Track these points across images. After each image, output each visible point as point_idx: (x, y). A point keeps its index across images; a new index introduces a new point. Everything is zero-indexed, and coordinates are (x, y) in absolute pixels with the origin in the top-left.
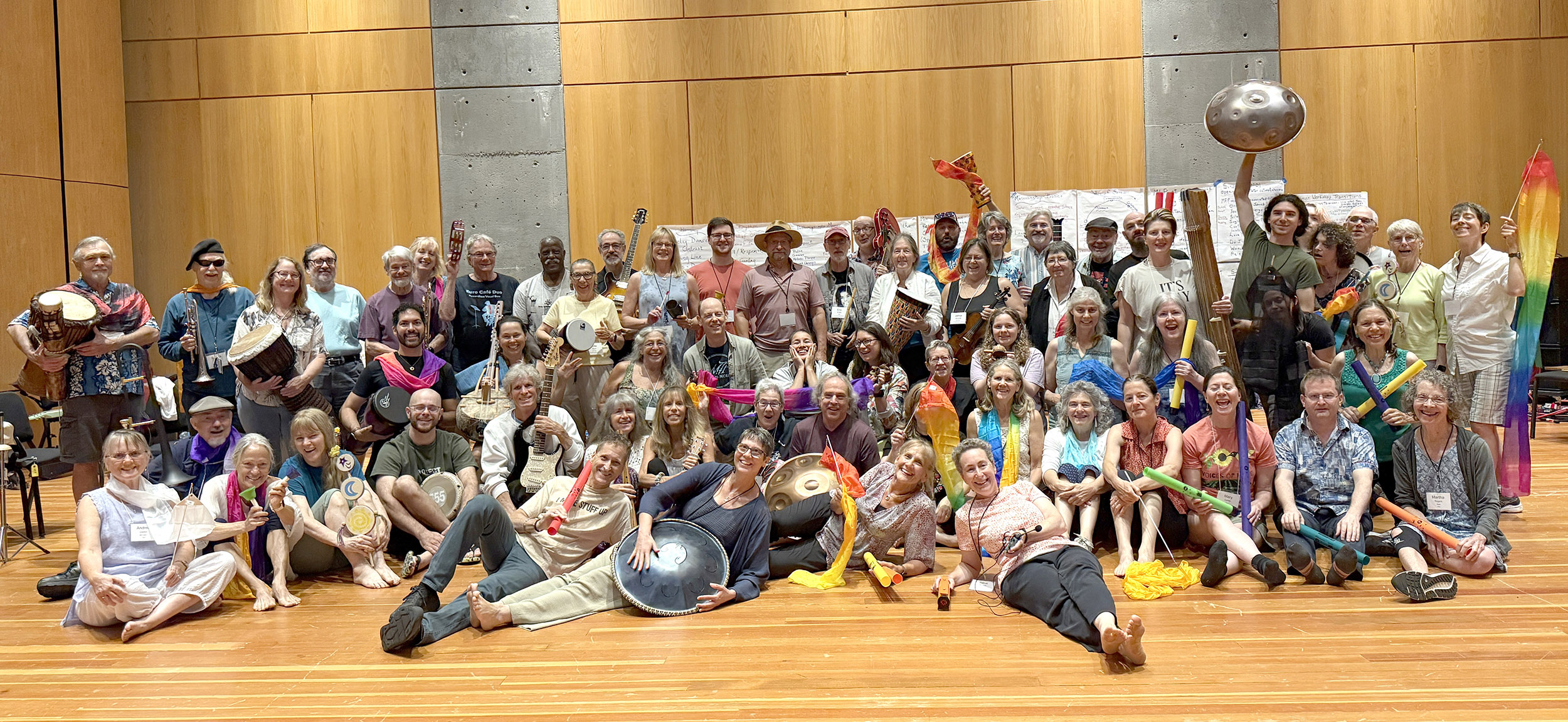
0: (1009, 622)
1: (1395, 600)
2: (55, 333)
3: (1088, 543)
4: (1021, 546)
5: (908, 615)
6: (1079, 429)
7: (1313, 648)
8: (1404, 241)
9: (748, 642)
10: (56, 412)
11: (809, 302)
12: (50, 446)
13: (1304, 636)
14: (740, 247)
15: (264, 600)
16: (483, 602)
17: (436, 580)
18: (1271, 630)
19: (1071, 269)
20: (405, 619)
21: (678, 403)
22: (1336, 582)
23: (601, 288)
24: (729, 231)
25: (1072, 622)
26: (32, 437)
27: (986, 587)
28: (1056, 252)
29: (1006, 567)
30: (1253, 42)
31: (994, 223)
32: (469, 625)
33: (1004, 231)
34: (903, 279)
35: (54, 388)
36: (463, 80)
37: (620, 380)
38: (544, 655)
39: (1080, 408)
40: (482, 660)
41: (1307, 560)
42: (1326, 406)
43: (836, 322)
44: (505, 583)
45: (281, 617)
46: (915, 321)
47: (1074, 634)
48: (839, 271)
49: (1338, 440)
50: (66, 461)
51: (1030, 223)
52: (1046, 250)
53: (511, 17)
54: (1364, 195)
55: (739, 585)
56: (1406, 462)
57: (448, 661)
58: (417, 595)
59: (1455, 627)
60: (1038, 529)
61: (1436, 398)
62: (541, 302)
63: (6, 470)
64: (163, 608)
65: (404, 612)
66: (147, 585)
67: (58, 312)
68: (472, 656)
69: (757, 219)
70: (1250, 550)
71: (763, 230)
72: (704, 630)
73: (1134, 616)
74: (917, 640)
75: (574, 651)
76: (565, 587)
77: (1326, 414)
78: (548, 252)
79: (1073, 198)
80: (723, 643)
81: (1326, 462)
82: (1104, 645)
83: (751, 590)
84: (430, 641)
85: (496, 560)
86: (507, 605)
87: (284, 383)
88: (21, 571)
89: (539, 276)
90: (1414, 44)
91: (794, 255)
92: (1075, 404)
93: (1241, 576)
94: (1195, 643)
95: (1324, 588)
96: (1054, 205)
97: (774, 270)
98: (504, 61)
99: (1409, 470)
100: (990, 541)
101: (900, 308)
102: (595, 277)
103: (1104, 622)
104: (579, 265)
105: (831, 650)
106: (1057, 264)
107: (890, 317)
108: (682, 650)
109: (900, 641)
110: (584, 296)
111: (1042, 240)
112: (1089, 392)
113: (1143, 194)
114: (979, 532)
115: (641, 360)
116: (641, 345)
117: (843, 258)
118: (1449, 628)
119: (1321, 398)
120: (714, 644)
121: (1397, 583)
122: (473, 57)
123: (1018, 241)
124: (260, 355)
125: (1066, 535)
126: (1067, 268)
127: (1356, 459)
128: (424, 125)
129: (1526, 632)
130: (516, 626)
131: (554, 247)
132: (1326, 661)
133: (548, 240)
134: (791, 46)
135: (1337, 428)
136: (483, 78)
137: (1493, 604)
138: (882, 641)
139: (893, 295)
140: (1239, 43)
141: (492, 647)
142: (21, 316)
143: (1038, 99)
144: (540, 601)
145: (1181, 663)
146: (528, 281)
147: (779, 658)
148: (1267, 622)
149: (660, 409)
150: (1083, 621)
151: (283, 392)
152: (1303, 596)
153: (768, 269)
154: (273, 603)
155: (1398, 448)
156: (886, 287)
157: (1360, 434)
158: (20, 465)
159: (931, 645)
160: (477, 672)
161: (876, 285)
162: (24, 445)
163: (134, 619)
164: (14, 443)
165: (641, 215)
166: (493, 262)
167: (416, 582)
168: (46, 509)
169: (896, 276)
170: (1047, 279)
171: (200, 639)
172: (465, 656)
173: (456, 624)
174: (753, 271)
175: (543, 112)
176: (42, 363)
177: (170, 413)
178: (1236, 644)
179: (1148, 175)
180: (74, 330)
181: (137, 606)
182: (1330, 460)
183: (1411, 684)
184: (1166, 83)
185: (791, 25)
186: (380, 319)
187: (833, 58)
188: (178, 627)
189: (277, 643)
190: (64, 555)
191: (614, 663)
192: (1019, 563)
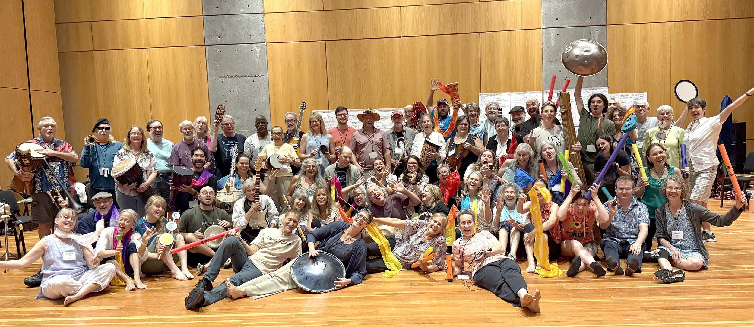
0: (477, 294)
1: (656, 283)
2: (27, 164)
3: (514, 257)
4: (482, 258)
5: (430, 290)
6: (509, 205)
7: (618, 304)
8: (665, 115)
9: (356, 303)
10: (30, 200)
11: (383, 147)
12: (28, 215)
13: (614, 299)
14: (351, 121)
15: (130, 285)
16: (232, 286)
17: (211, 276)
18: (598, 297)
19: (507, 130)
20: (196, 294)
21: (323, 195)
22: (629, 274)
23: (286, 140)
24: (346, 113)
25: (506, 293)
26: (19, 211)
27: (466, 277)
28: (501, 122)
29: (476, 268)
30: (594, 21)
31: (472, 109)
32: (227, 297)
33: (477, 113)
34: (428, 135)
35: (27, 189)
36: (219, 41)
37: (295, 184)
38: (262, 310)
39: (509, 194)
40: (232, 313)
41: (615, 264)
42: (627, 194)
43: (397, 156)
44: (243, 277)
45: (138, 294)
46: (434, 154)
47: (507, 298)
48: (398, 131)
49: (632, 210)
50: (34, 222)
51: (488, 108)
52: (495, 121)
53: (241, 10)
54: (645, 94)
55: (353, 277)
56: (662, 218)
57: (217, 313)
58: (202, 283)
59: (684, 295)
60: (491, 250)
61: (676, 188)
62: (257, 147)
63: (8, 227)
64: (82, 291)
65: (195, 290)
66: (75, 279)
67: (28, 154)
68: (228, 311)
69: (358, 107)
70: (590, 260)
71: (361, 112)
72: (336, 298)
73: (537, 290)
74: (434, 302)
75: (276, 308)
76: (271, 279)
77: (626, 197)
78: (259, 123)
79: (509, 96)
80: (345, 304)
81: (625, 220)
82: (522, 302)
83: (358, 280)
84: (208, 304)
85: (238, 266)
86: (243, 288)
87: (138, 186)
88: (16, 273)
89: (256, 135)
90: (670, 22)
91: (376, 125)
92: (508, 192)
93: (585, 272)
94: (564, 303)
95: (624, 277)
96: (499, 100)
97: (366, 132)
98: (238, 32)
99: (663, 222)
100: (468, 255)
101: (427, 148)
102: (283, 135)
103: (522, 293)
104: (275, 129)
105: (395, 307)
106: (501, 128)
107: (422, 152)
108: (326, 307)
109: (427, 303)
110: (278, 144)
111: (494, 115)
112: (515, 187)
113: (541, 94)
114: (463, 251)
115: (305, 173)
116: (305, 167)
117: (400, 125)
118: (681, 295)
119: (624, 190)
120: (341, 304)
121: (658, 274)
122: (223, 30)
123: (482, 118)
124: (126, 173)
125: (504, 253)
126: (506, 130)
127: (640, 219)
128: (200, 63)
129: (715, 296)
130: (248, 297)
131: (262, 121)
132: (624, 311)
133: (259, 117)
134: (375, 24)
135: (631, 204)
136: (227, 40)
137: (702, 284)
138: (418, 302)
139: (423, 142)
140: (588, 22)
141: (237, 307)
142: (11, 154)
143: (492, 49)
144: (259, 285)
145: (557, 312)
146: (251, 137)
147: (370, 311)
148: (597, 293)
149: (315, 198)
150: (512, 292)
151: (138, 190)
152: (614, 281)
153: (363, 132)
154: (134, 287)
155: (658, 212)
156: (420, 139)
157: (642, 207)
158: (14, 224)
159: (441, 304)
160: (230, 318)
161: (415, 138)
162: (16, 215)
163: (70, 295)
164: (11, 214)
165: (304, 105)
166: (233, 128)
167: (201, 277)
168: (28, 244)
169: (425, 134)
170: (496, 135)
171: (100, 305)
172: (225, 311)
173: (220, 296)
174: (357, 133)
175: (257, 56)
176: (21, 177)
177: (84, 199)
178: (583, 303)
179: (544, 85)
180: (36, 162)
181: (71, 289)
182: (628, 219)
183: (663, 321)
184: (553, 42)
185: (375, 13)
186: (179, 155)
187: (395, 29)
188: (90, 298)
189: (136, 306)
190: (37, 266)
191: (294, 314)
192: (481, 267)
